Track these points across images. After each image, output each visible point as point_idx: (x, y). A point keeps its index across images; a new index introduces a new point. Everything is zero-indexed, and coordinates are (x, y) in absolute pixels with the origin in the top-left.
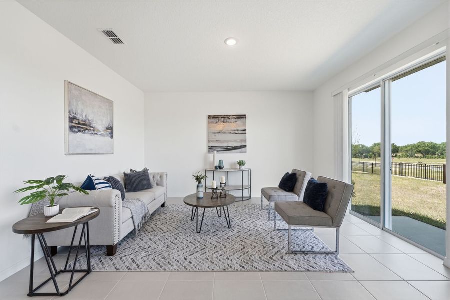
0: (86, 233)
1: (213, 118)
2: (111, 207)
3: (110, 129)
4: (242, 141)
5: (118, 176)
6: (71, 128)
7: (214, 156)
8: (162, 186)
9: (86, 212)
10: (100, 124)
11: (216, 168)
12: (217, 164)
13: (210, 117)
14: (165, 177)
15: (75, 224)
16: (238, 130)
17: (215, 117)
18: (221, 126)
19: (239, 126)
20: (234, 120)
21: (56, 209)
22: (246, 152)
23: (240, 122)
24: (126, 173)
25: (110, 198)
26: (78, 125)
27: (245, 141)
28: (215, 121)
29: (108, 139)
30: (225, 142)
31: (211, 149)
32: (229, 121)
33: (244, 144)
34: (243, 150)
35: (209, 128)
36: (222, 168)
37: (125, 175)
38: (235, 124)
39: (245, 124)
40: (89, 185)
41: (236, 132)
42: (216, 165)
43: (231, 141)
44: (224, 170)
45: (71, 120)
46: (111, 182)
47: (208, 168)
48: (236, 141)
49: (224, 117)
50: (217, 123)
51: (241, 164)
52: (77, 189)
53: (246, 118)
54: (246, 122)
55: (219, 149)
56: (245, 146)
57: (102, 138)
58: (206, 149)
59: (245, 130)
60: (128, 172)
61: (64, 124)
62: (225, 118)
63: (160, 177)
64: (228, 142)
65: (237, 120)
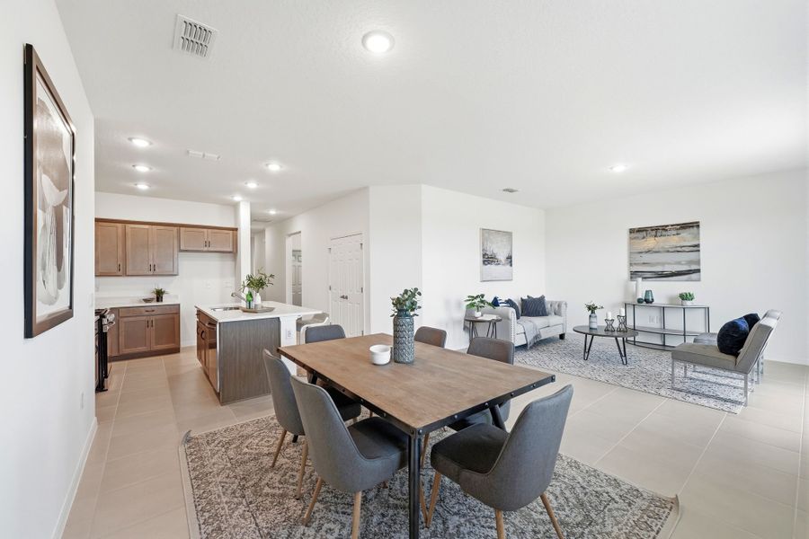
0: (494, 333)
1: (637, 232)
2: (508, 319)
3: (510, 258)
4: (690, 262)
5: (516, 299)
6: (484, 262)
7: (637, 285)
8: (560, 315)
9: (494, 317)
10: (502, 257)
11: (640, 301)
12: (641, 295)
13: (632, 231)
14: (563, 306)
15: (490, 322)
16: (682, 247)
17: (640, 230)
18: (651, 242)
19: (685, 241)
20: (675, 232)
21: (480, 313)
22: (699, 280)
23: (685, 234)
24: (524, 298)
25: (508, 313)
26: (488, 259)
27: (698, 262)
28: (640, 235)
29: (508, 266)
30: (658, 264)
31: (634, 275)
32: (664, 233)
33: (694, 267)
34: (694, 276)
35: (630, 245)
36: (651, 302)
37: (522, 300)
38: (676, 238)
39: (697, 236)
40: (495, 303)
41: (679, 249)
42: (640, 297)
43: (669, 264)
44: (654, 304)
45: (484, 255)
46: (510, 303)
47: (630, 300)
48: (679, 263)
49: (656, 229)
50: (644, 238)
51: (684, 297)
52: (489, 304)
53: (698, 226)
54: (699, 233)
55: (648, 275)
56: (698, 271)
57: (504, 267)
58: (626, 275)
59: (698, 246)
60: (525, 298)
61: (479, 259)
62: (659, 230)
63: (559, 306)
64: (663, 264)
65: (680, 231)
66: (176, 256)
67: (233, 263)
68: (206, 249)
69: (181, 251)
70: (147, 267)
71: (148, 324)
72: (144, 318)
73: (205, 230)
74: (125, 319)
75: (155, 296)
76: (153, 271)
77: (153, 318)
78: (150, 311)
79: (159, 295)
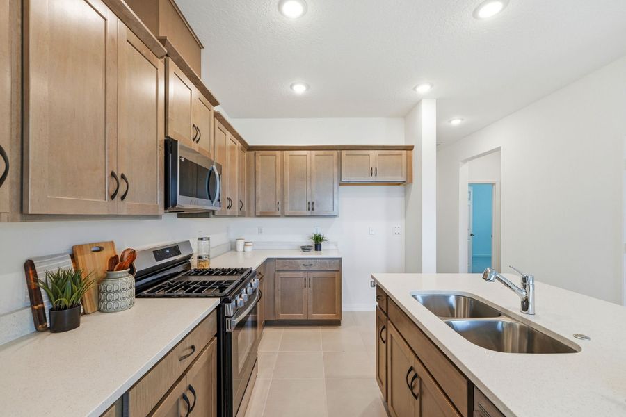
66: (336, 190)
67: (403, 198)
68: (371, 179)
69: (342, 184)
70: (304, 206)
71: (306, 283)
72: (301, 274)
73: (371, 152)
74: (282, 274)
75: (312, 243)
76: (312, 211)
77: (311, 275)
78: (307, 264)
79: (318, 242)
